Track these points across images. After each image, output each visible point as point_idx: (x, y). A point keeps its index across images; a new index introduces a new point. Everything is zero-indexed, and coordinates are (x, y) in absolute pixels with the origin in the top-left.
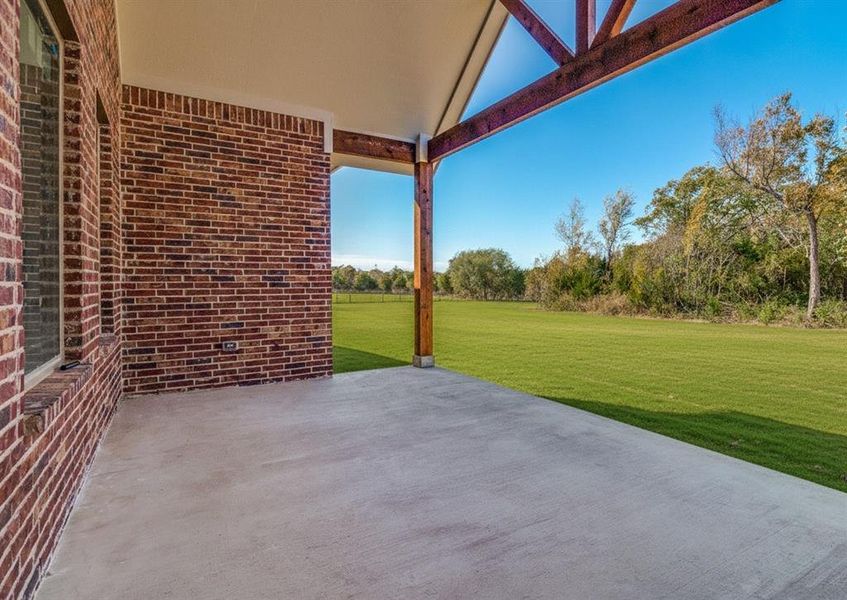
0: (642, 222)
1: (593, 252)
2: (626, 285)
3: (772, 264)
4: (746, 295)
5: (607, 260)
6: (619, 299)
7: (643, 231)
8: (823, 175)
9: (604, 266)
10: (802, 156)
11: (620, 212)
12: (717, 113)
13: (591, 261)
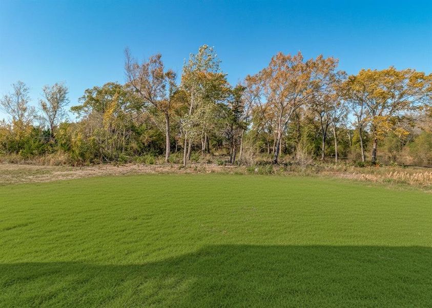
0: (76, 109)
1: (36, 124)
2: (68, 148)
3: (145, 138)
4: (136, 152)
5: (51, 131)
6: (62, 157)
7: (76, 115)
8: (172, 97)
9: (48, 135)
10: (164, 87)
11: (58, 98)
12: (127, 52)
13: (36, 130)
